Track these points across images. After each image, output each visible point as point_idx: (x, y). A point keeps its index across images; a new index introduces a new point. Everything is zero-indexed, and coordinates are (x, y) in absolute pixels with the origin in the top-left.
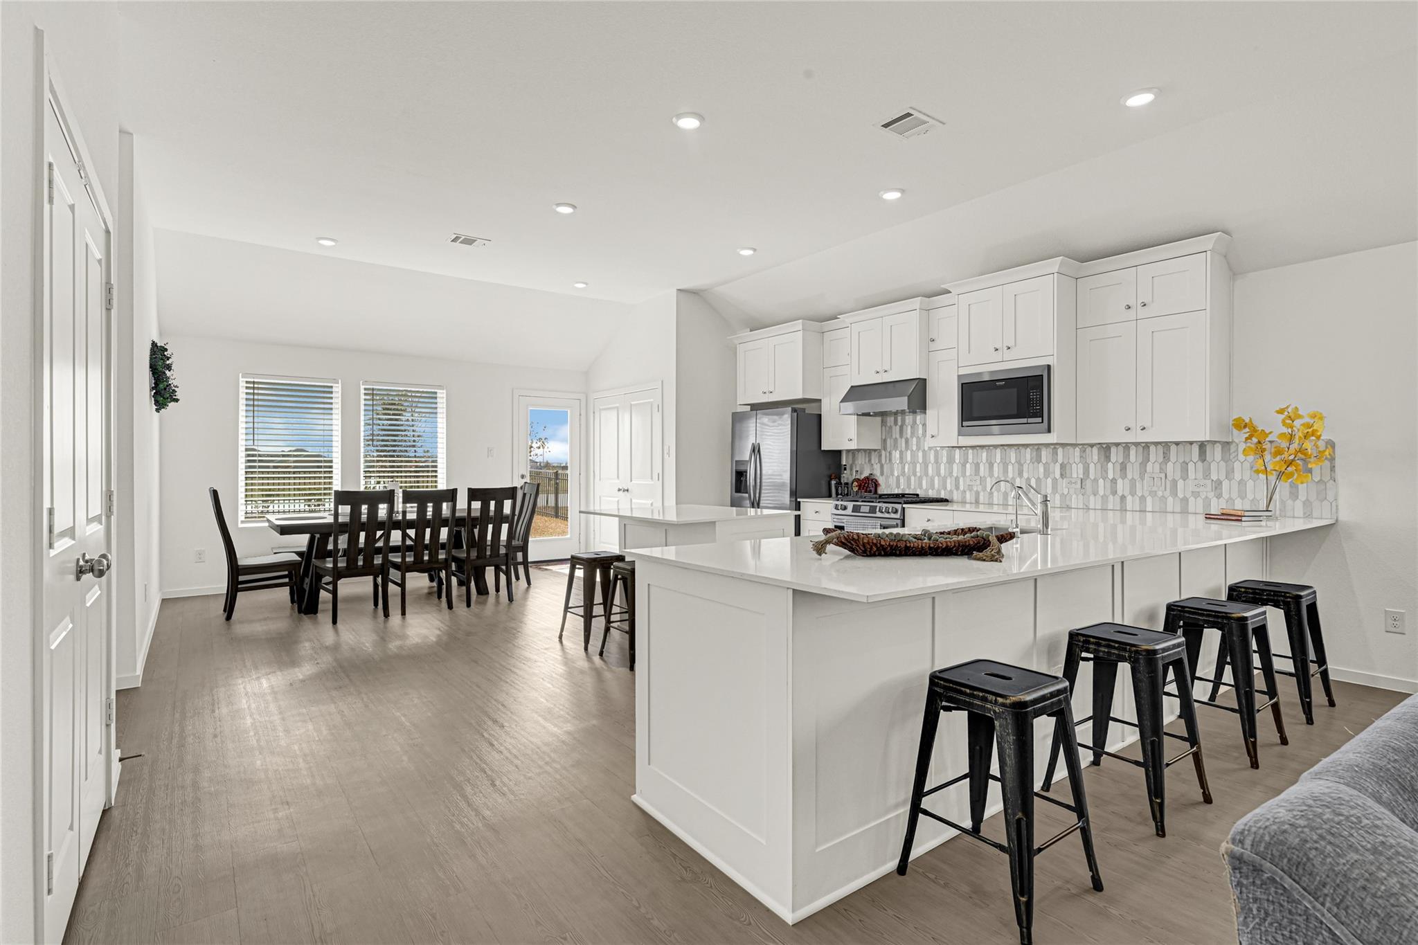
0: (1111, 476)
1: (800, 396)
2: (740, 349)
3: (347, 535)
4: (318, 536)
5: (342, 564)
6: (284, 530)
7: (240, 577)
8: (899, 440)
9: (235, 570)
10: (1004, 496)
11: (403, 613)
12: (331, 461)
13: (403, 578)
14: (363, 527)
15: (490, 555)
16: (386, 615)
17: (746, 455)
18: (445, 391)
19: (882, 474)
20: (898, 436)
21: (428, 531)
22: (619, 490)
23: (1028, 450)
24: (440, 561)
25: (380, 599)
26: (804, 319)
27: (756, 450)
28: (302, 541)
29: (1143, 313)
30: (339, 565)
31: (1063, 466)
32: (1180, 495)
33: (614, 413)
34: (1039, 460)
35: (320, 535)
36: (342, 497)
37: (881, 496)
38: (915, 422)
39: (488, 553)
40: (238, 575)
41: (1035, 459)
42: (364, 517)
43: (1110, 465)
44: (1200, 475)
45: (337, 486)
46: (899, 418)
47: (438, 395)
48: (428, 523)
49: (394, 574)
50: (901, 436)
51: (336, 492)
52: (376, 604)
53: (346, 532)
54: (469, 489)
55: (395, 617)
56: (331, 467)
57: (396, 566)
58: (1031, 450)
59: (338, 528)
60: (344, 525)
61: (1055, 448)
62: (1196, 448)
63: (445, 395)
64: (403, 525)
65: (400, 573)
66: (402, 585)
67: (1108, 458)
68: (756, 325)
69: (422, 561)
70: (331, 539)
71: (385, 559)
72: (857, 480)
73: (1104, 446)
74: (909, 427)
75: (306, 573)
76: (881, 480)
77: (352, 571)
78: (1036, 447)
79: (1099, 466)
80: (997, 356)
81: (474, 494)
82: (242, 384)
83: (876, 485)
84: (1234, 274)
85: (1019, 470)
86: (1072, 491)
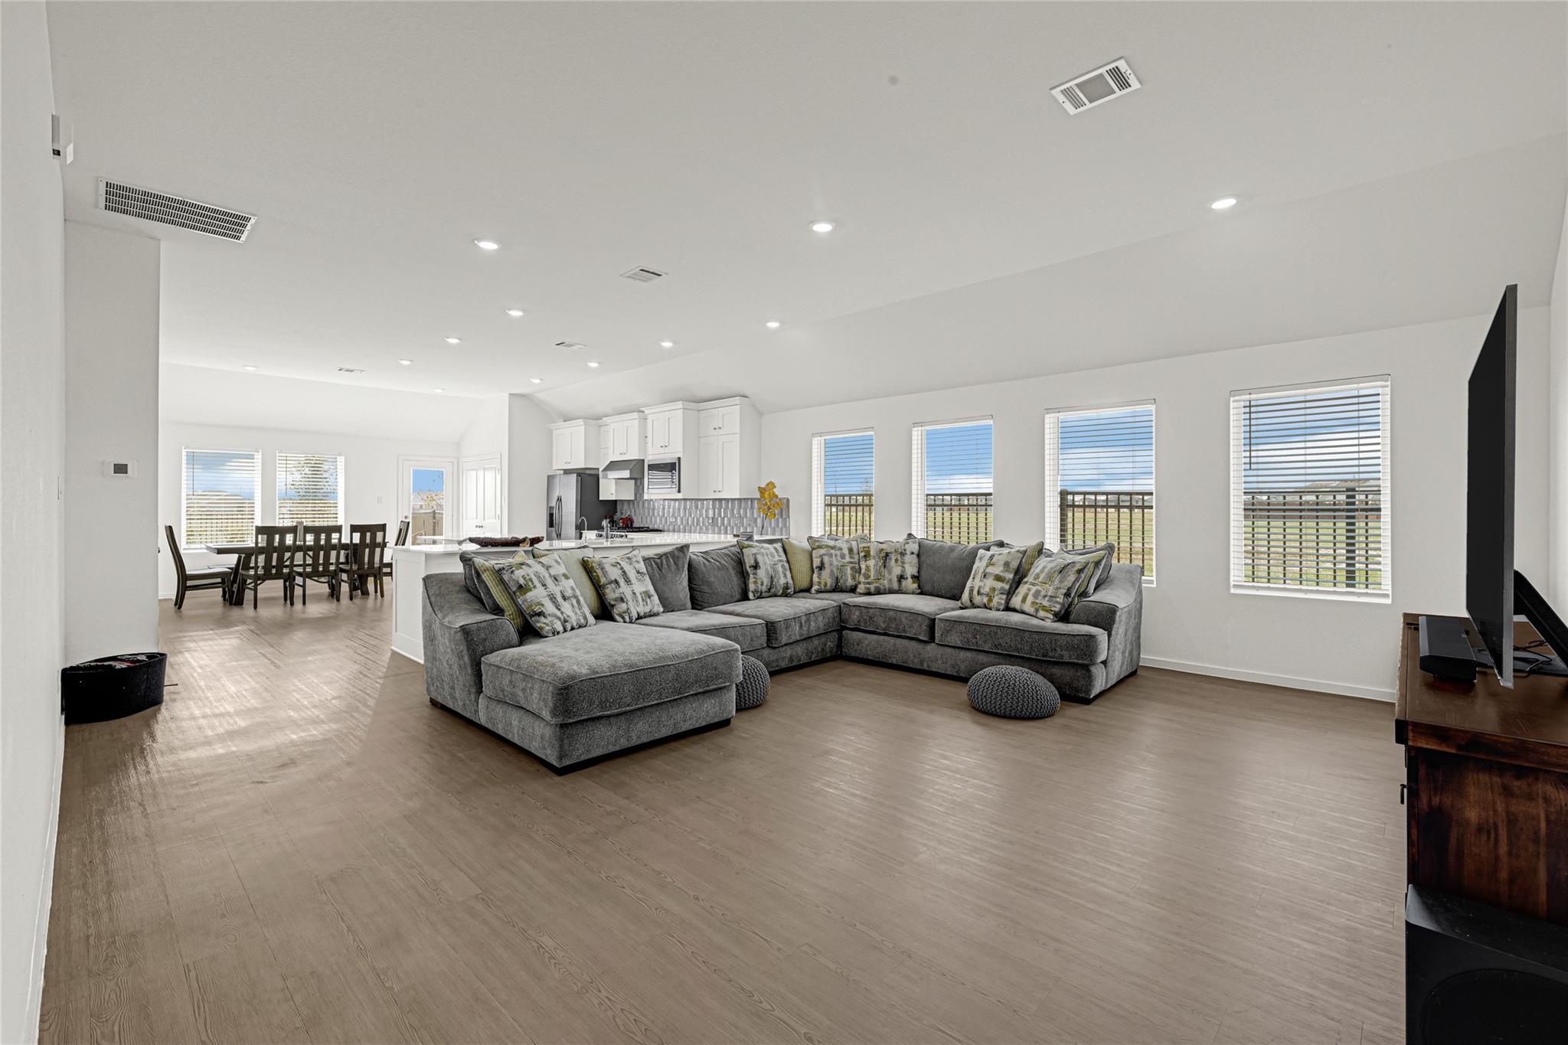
1: (583, 467)
2: (555, 433)
3: (264, 555)
4: (243, 555)
5: (261, 572)
6: (220, 551)
7: (188, 582)
9: (183, 577)
11: (304, 603)
12: (254, 503)
13: (304, 582)
14: (275, 549)
15: (368, 568)
16: (292, 604)
17: (553, 503)
18: (343, 457)
19: (636, 514)
21: (322, 553)
22: (477, 526)
25: (289, 597)
26: (583, 418)
27: (559, 499)
28: (232, 560)
29: (720, 431)
30: (259, 573)
33: (475, 472)
35: (246, 555)
36: (260, 530)
37: (635, 528)
39: (366, 566)
40: (187, 580)
42: (276, 544)
45: (258, 523)
47: (338, 460)
48: (322, 548)
49: (299, 580)
51: (257, 527)
52: (286, 600)
53: (263, 553)
54: (351, 525)
55: (298, 605)
56: (253, 511)
57: (300, 574)
59: (257, 551)
60: (263, 548)
63: (343, 460)
64: (304, 549)
65: (302, 579)
66: (304, 586)
68: (567, 419)
69: (318, 571)
70: (253, 558)
71: (292, 571)
72: (621, 519)
75: (234, 581)
76: (635, 519)
77: (267, 576)
80: (662, 450)
81: (354, 529)
82: (184, 454)
83: (632, 523)
84: (761, 414)
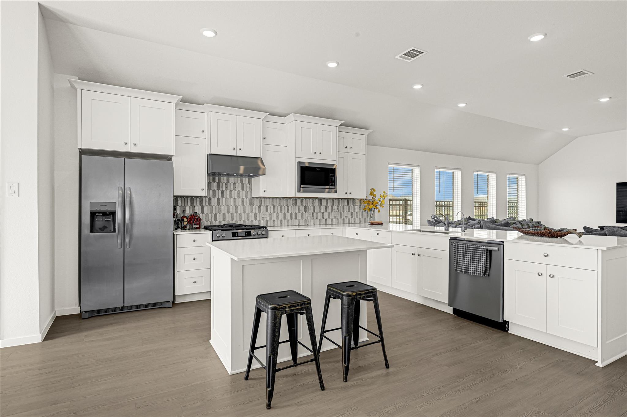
0: (322, 212)
8: (217, 191)
10: (280, 221)
19: (203, 212)
20: (216, 189)
23: (291, 200)
27: (127, 192)
29: (350, 150)
31: (305, 207)
32: (342, 218)
34: (296, 205)
38: (228, 181)
41: (294, 204)
43: (322, 206)
44: (347, 211)
46: (217, 178)
50: (218, 189)
58: (293, 200)
61: (302, 199)
62: (346, 200)
67: (321, 204)
73: (320, 199)
74: (224, 184)
78: (295, 199)
79: (318, 207)
80: (315, 156)
85: (287, 209)
86: (309, 218)
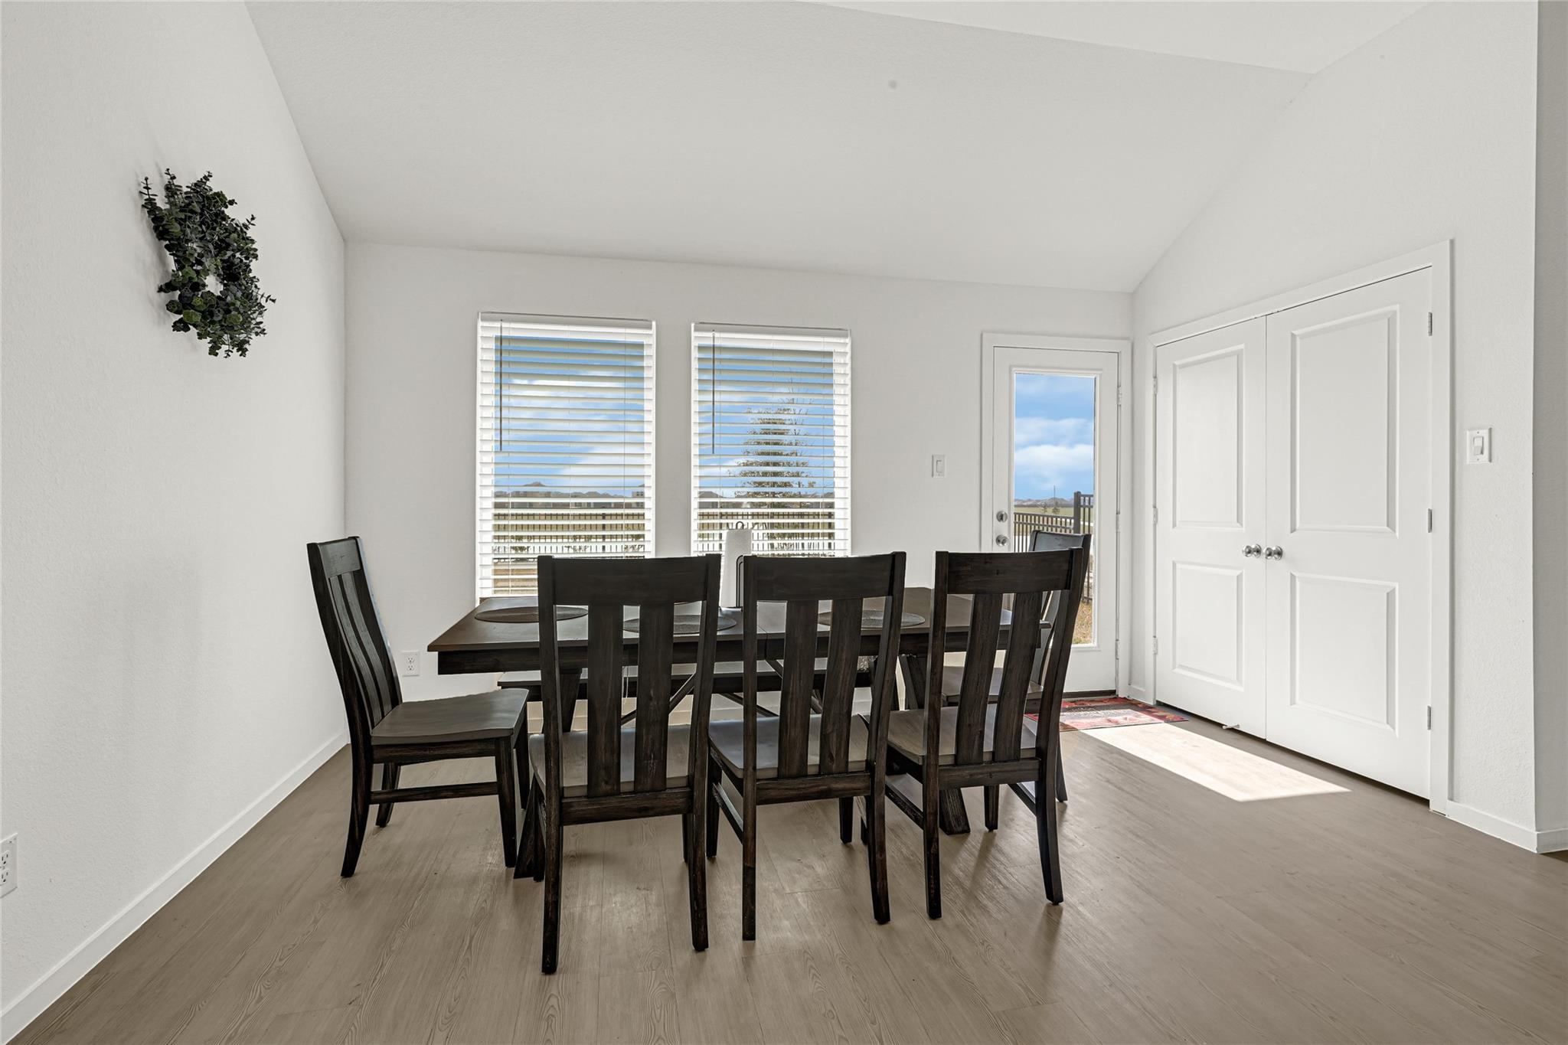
18: (848, 340)
24: (851, 767)
